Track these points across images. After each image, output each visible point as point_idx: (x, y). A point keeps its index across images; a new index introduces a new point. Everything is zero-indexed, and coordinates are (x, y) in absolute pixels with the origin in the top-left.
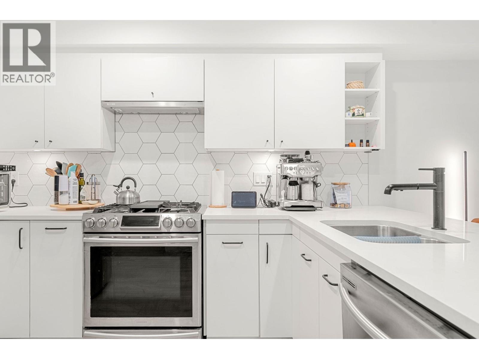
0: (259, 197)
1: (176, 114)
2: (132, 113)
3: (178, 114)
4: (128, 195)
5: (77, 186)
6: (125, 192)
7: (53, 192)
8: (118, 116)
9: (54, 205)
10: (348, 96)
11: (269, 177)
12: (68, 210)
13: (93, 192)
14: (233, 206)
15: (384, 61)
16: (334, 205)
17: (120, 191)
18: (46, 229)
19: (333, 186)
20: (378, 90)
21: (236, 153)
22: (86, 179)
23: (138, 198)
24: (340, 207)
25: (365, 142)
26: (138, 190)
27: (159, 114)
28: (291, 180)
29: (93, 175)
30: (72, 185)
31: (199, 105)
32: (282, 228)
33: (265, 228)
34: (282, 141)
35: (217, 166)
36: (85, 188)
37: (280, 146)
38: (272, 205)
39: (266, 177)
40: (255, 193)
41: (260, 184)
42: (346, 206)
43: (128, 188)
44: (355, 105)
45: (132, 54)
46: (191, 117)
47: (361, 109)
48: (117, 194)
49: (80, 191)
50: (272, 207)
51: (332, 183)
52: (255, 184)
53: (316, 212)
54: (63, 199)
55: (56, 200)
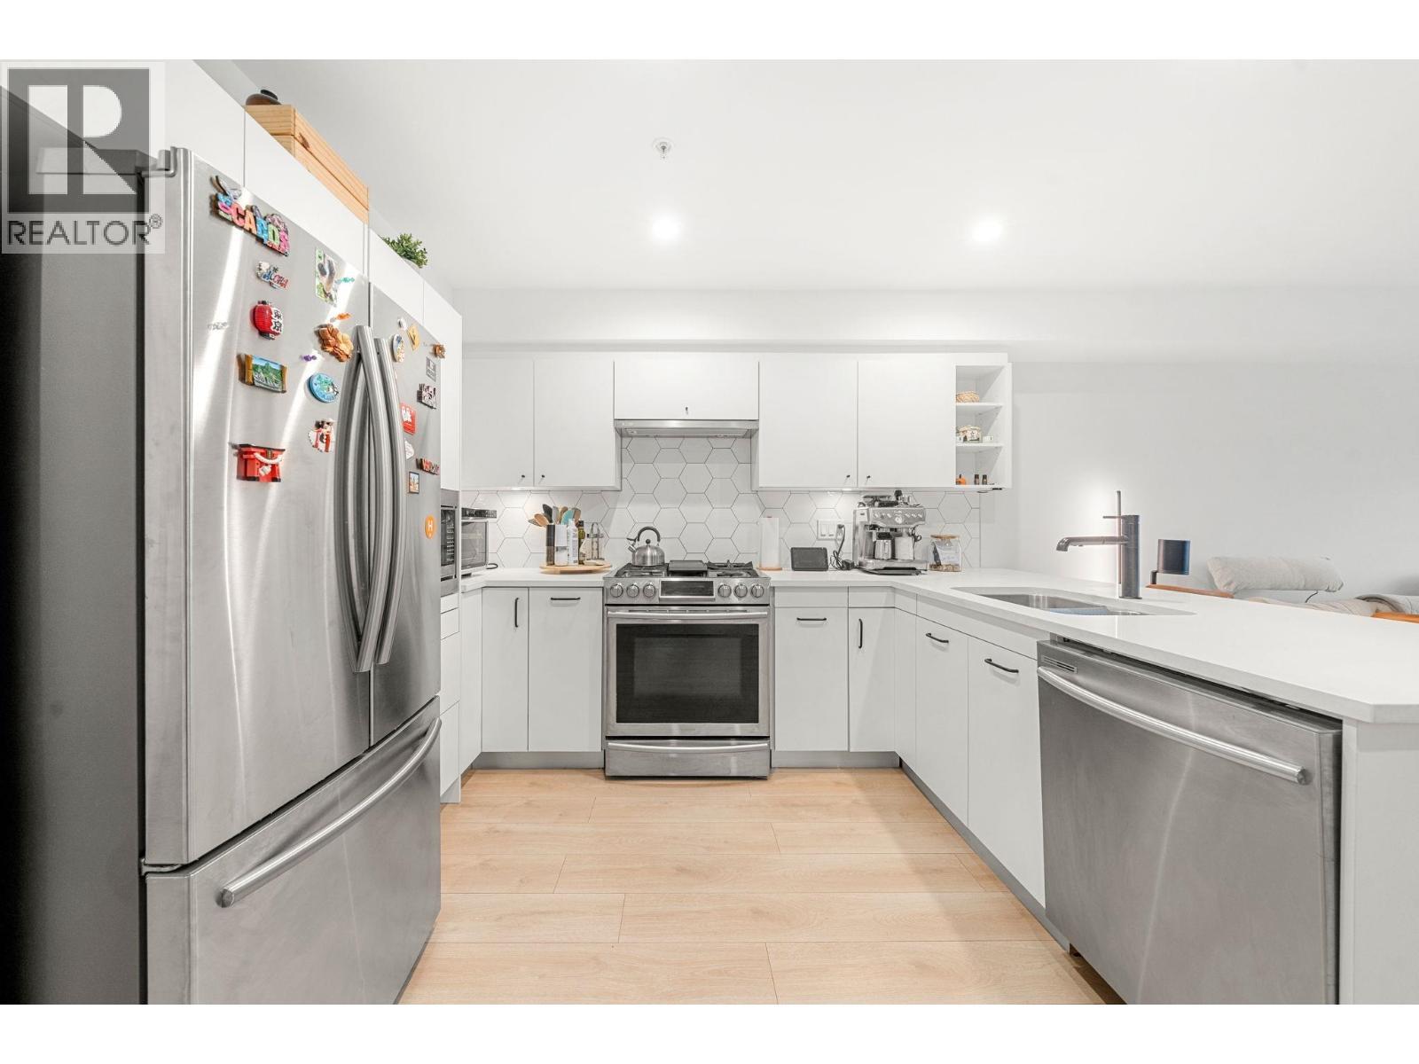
0: (830, 554)
1: (708, 437)
2: (647, 436)
3: (712, 437)
4: (649, 552)
5: (577, 539)
6: (645, 548)
7: (544, 548)
8: (626, 441)
9: (545, 566)
10: (959, 412)
11: (840, 527)
12: (563, 573)
13: (595, 547)
14: (794, 569)
15: (1011, 364)
16: (937, 566)
17: (636, 546)
18: (552, 599)
19: (934, 540)
20: (1000, 404)
21: (791, 492)
22: (587, 530)
23: (663, 556)
24: (947, 570)
25: (981, 477)
26: (662, 545)
27: (684, 437)
28: (881, 531)
29: (595, 525)
30: (571, 538)
31: (751, 426)
32: (881, 598)
33: (857, 598)
34: (869, 477)
35: (766, 510)
36: (586, 541)
37: (866, 484)
38: (847, 566)
39: (836, 527)
40: (825, 549)
41: (827, 537)
42: (954, 568)
43: (648, 542)
44: (966, 425)
45: (655, 353)
46: (728, 442)
47: (976, 432)
48: (634, 552)
49: (580, 546)
50: (848, 569)
51: (932, 536)
52: (820, 537)
53: (920, 576)
54: (560, 558)
55: (550, 559)
